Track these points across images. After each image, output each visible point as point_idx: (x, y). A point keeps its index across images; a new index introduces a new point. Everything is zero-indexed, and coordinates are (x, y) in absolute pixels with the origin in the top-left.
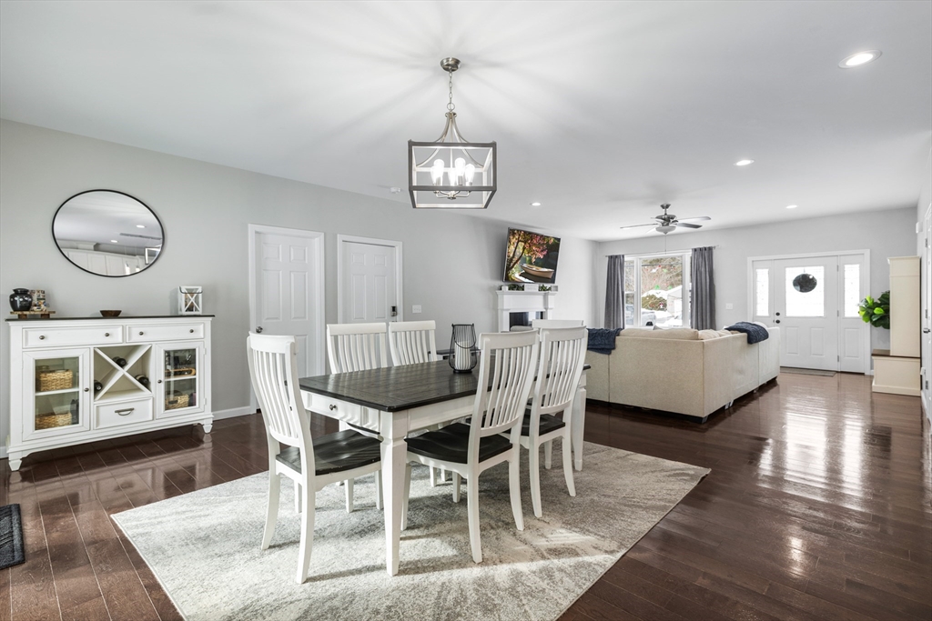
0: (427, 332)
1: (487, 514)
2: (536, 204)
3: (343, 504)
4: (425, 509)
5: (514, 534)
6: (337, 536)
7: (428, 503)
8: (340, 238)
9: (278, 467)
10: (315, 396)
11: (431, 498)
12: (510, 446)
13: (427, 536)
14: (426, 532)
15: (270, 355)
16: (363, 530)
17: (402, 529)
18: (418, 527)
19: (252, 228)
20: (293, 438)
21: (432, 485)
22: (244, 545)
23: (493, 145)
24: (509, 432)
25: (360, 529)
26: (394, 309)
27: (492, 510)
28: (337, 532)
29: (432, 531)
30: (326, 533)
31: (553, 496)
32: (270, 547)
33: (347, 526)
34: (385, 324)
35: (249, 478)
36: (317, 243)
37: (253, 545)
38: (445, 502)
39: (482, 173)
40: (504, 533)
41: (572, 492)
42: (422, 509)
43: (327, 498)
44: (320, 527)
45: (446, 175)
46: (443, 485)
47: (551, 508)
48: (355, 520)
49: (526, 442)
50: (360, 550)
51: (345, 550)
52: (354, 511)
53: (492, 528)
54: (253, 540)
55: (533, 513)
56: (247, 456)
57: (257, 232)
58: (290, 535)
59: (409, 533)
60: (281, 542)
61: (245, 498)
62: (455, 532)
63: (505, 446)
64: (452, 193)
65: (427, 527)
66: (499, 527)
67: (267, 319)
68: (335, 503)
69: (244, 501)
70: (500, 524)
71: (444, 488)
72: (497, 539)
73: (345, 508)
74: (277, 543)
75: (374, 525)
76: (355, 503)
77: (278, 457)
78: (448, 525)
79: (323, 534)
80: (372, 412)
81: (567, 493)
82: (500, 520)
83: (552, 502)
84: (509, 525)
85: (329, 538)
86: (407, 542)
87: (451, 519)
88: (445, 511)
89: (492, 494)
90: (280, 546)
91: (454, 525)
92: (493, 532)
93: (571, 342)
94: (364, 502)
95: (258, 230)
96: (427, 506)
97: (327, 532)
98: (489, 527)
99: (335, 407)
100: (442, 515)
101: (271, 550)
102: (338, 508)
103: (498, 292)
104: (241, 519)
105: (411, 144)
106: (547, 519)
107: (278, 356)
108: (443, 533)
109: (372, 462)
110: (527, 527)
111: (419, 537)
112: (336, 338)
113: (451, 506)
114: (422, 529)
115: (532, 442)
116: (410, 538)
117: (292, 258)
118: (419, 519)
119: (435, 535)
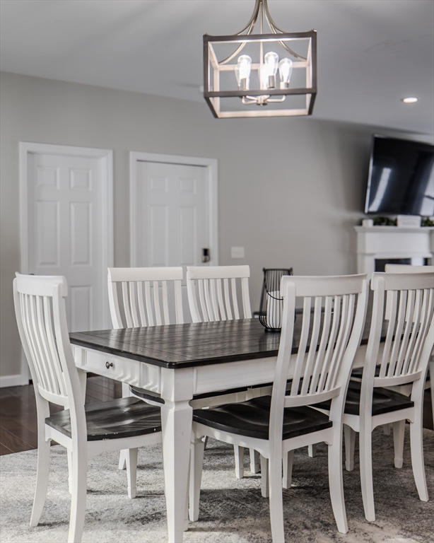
0: (239, 281)
1: (303, 513)
2: (410, 100)
3: (125, 489)
4: (224, 501)
5: (334, 537)
6: (116, 521)
7: (229, 495)
8: (133, 156)
9: (47, 433)
10: (91, 353)
11: (235, 490)
12: (330, 425)
13: (223, 529)
14: (222, 525)
15: (38, 298)
16: (147, 518)
17: (192, 519)
18: (213, 519)
19: (23, 147)
20: (62, 396)
21: (238, 476)
22: (12, 520)
23: (312, 34)
24: (327, 405)
25: (142, 516)
26: (206, 252)
27: (310, 509)
28: (115, 516)
29: (229, 525)
30: (102, 517)
31: (395, 499)
32: (39, 525)
33: (127, 512)
34: (180, 269)
35: (18, 454)
36: (104, 163)
37: (21, 521)
38: (251, 496)
39: (305, 69)
40: (321, 534)
41: (423, 495)
42: (220, 501)
43: (107, 481)
44: (96, 510)
45: (255, 74)
46: (252, 477)
47: (390, 511)
48: (138, 506)
49: (354, 422)
50: (140, 536)
51: (123, 536)
52: (137, 497)
53: (306, 528)
54: (21, 516)
55: (364, 516)
56: (17, 431)
57: (29, 153)
58: (62, 516)
59: (201, 525)
60: (51, 522)
61: (14, 475)
62: (257, 528)
63: (322, 423)
64: (261, 99)
65: (224, 521)
66: (314, 527)
67: (42, 264)
68: (115, 487)
69: (12, 478)
70: (317, 524)
71: (253, 481)
72: (310, 539)
73: (126, 493)
74: (47, 522)
75: (160, 513)
76: (139, 489)
77: (48, 421)
78: (250, 520)
79: (99, 517)
80: (152, 369)
81: (417, 496)
82: (318, 520)
83: (394, 505)
84: (329, 526)
85: (105, 522)
86: (197, 534)
87: (255, 514)
88: (249, 506)
89: (314, 491)
90: (50, 525)
91: (258, 521)
92: (306, 532)
93: (419, 293)
94: (151, 489)
95: (31, 149)
96: (228, 499)
97: (104, 515)
98: (302, 527)
99: (112, 365)
100: (244, 509)
101: (41, 528)
102: (119, 493)
103: (357, 228)
104: (8, 495)
105: (207, 39)
106: (381, 523)
107: (45, 299)
108: (242, 528)
109: (153, 432)
110: (351, 530)
111: (212, 530)
112: (119, 285)
113: (258, 500)
114: (217, 522)
115: (362, 423)
116: (201, 530)
117: (72, 185)
118: (216, 510)
119: (232, 530)
